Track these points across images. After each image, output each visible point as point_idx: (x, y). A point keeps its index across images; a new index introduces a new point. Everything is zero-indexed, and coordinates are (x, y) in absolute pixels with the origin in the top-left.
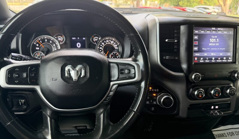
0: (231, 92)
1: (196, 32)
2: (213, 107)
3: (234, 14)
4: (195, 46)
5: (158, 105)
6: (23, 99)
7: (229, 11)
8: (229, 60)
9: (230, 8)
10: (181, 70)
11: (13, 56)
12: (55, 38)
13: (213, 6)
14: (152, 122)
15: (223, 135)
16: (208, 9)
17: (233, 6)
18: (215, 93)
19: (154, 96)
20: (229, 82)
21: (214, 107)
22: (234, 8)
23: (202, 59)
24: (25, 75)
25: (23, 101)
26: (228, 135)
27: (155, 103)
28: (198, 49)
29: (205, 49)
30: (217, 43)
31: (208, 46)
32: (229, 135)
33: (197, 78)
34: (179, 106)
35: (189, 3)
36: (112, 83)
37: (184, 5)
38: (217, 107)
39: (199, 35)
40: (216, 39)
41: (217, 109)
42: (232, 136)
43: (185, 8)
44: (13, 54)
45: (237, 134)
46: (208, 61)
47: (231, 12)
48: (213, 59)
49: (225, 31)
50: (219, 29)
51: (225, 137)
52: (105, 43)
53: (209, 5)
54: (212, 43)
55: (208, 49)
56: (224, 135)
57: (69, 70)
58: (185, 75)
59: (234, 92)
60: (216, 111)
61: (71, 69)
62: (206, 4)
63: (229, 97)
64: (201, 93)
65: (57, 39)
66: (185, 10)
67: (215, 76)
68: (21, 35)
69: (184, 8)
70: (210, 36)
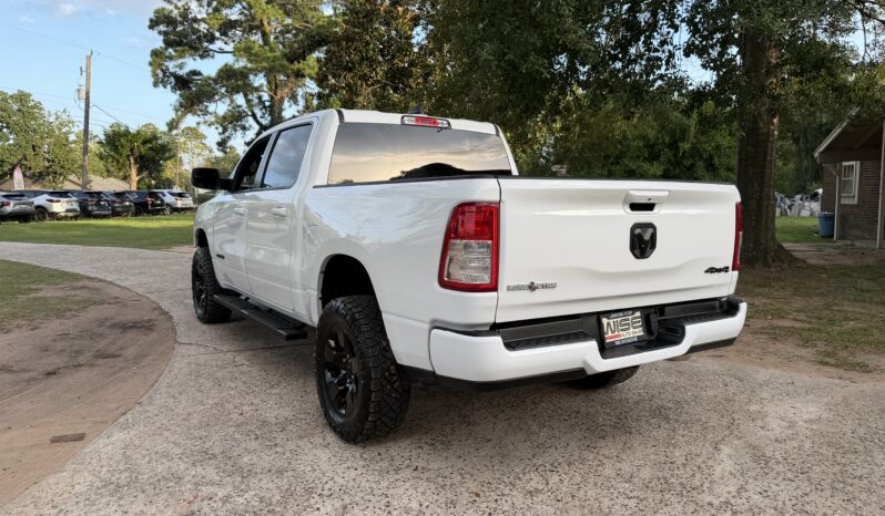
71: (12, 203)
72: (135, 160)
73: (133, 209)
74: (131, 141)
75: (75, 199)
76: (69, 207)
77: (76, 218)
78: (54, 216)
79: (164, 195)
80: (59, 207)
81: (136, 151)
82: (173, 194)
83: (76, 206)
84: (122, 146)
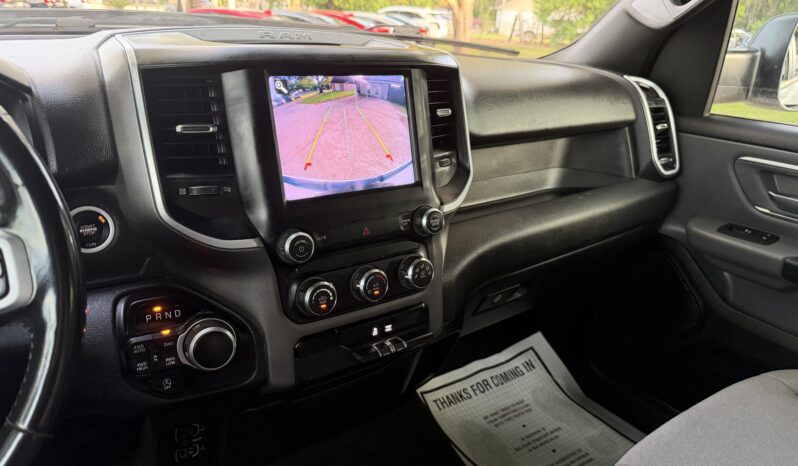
0: (419, 274)
2: (375, 332)
3: (490, 32)
5: (185, 365)
7: (474, 24)
9: (476, 14)
13: (433, 8)
14: (198, 426)
15: (461, 396)
16: (417, 16)
17: (485, 9)
18: (369, 286)
19: (167, 339)
20: (413, 245)
21: (379, 331)
22: (487, 16)
26: (474, 391)
27: (170, 361)
32: (477, 392)
33: (301, 249)
34: (264, 353)
37: (347, 6)
38: (388, 328)
41: (389, 335)
42: (484, 392)
45: (496, 381)
47: (481, 25)
51: (468, 401)
53: (422, 5)
56: (464, 395)
58: (262, 245)
59: (426, 273)
60: (388, 343)
62: (411, 2)
63: (416, 291)
64: (326, 294)
67: (364, 234)
69: (347, 13)
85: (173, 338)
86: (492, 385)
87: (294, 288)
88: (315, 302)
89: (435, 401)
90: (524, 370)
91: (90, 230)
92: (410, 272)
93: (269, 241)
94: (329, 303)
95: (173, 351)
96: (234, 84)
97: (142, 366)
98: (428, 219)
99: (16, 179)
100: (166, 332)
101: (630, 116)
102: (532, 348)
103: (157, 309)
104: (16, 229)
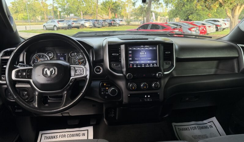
0: (155, 85)
1: (130, 49)
2: (146, 96)
4: (130, 57)
5: (109, 94)
6: (26, 92)
8: (155, 65)
10: (122, 72)
11: (20, 65)
12: (47, 54)
13: (223, 18)
15: (187, 129)
18: (144, 86)
19: (107, 89)
23: (135, 65)
24: (24, 74)
25: (26, 93)
27: (107, 93)
28: (132, 59)
29: (137, 59)
30: (145, 55)
31: (139, 57)
32: (192, 129)
33: (130, 76)
35: (198, 16)
36: (71, 78)
37: (193, 19)
38: (149, 96)
39: (133, 51)
40: (144, 52)
41: (149, 98)
42: (194, 130)
43: (193, 22)
44: (20, 64)
45: (199, 128)
46: (140, 66)
48: (143, 65)
49: (150, 47)
50: (146, 46)
51: (188, 131)
52: (79, 57)
54: (141, 55)
55: (139, 59)
57: (46, 71)
58: (123, 75)
61: (47, 70)
63: (156, 90)
64: (134, 86)
65: (48, 55)
66: (193, 23)
67: (144, 76)
68: (25, 53)
70: (139, 51)
71: (75, 23)
72: (111, 10)
73: (108, 25)
74: (109, 4)
75: (92, 22)
76: (90, 25)
77: (91, 28)
78: (86, 27)
79: (117, 20)
80: (87, 24)
81: (110, 7)
82: (119, 20)
83: (92, 24)
84: (107, 6)
85: (108, 89)
86: (197, 129)
87: (129, 84)
88: (132, 87)
89: (178, 128)
90: (209, 127)
91: (99, 70)
92: (153, 85)
93: (125, 74)
94: (135, 88)
95: (107, 92)
96: (123, 47)
97: (102, 93)
98: (158, 74)
99: (86, 60)
100: (107, 88)
101: (237, 56)
102: (212, 121)
103: (105, 84)
104: (86, 66)
